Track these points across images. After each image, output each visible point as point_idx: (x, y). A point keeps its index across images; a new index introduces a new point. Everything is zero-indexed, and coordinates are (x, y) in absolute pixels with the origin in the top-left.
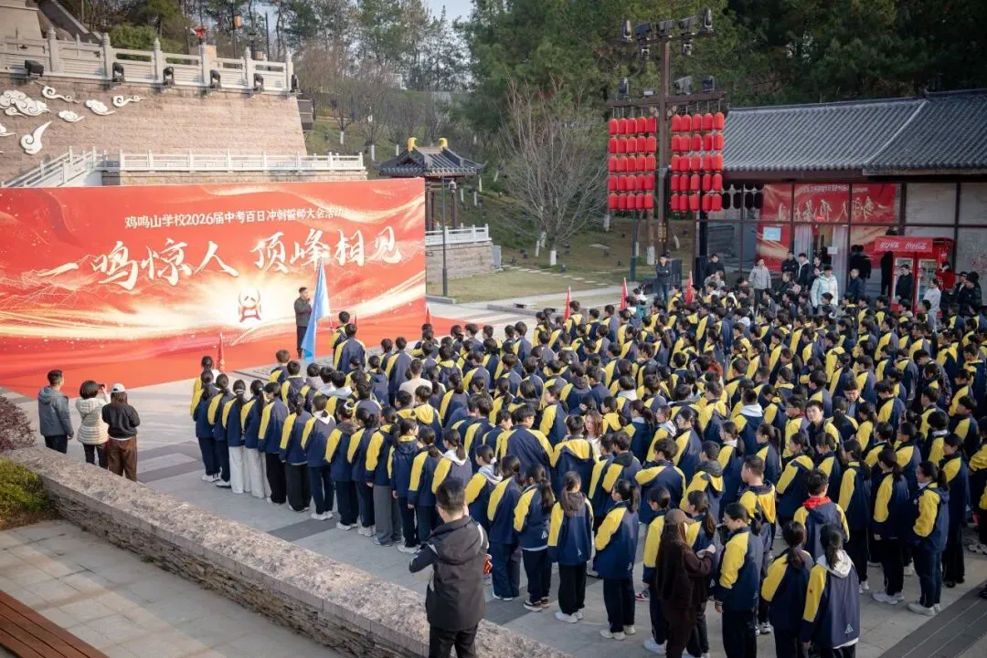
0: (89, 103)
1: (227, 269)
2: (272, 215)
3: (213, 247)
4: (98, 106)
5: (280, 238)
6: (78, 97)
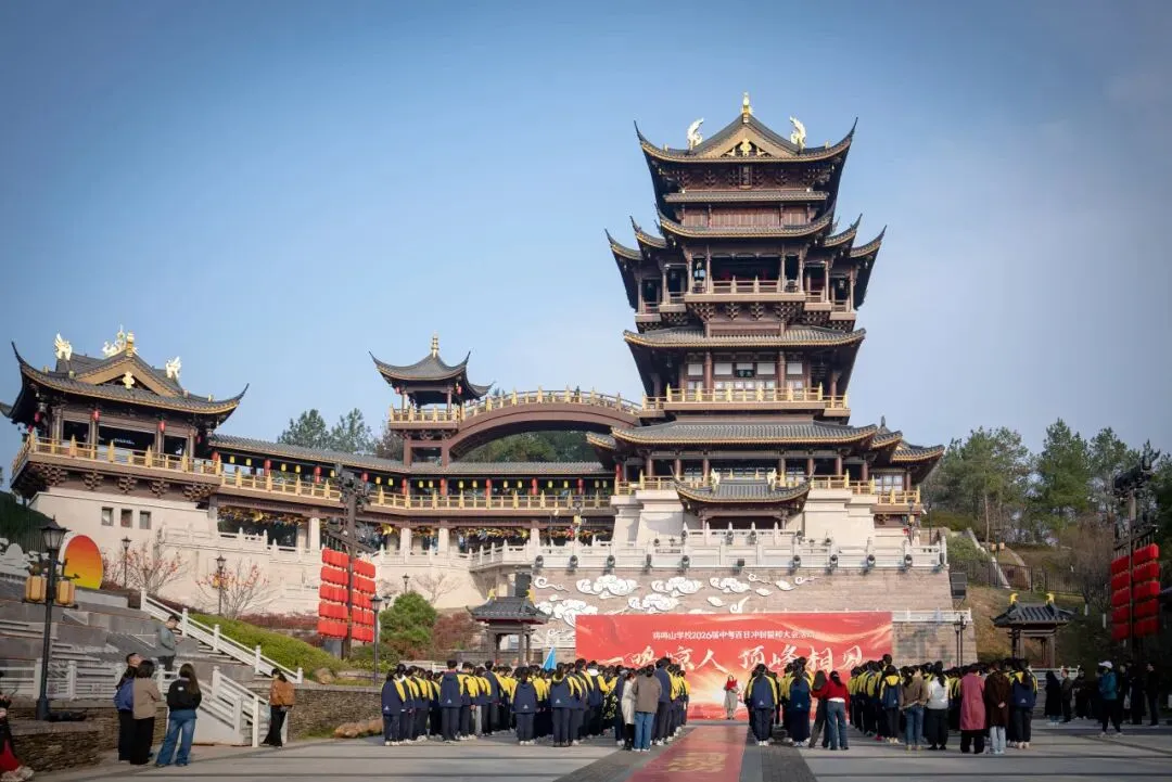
0: (778, 583)
1: (720, 667)
2: (756, 634)
3: (710, 654)
4: (784, 585)
5: (761, 650)
6: (772, 579)
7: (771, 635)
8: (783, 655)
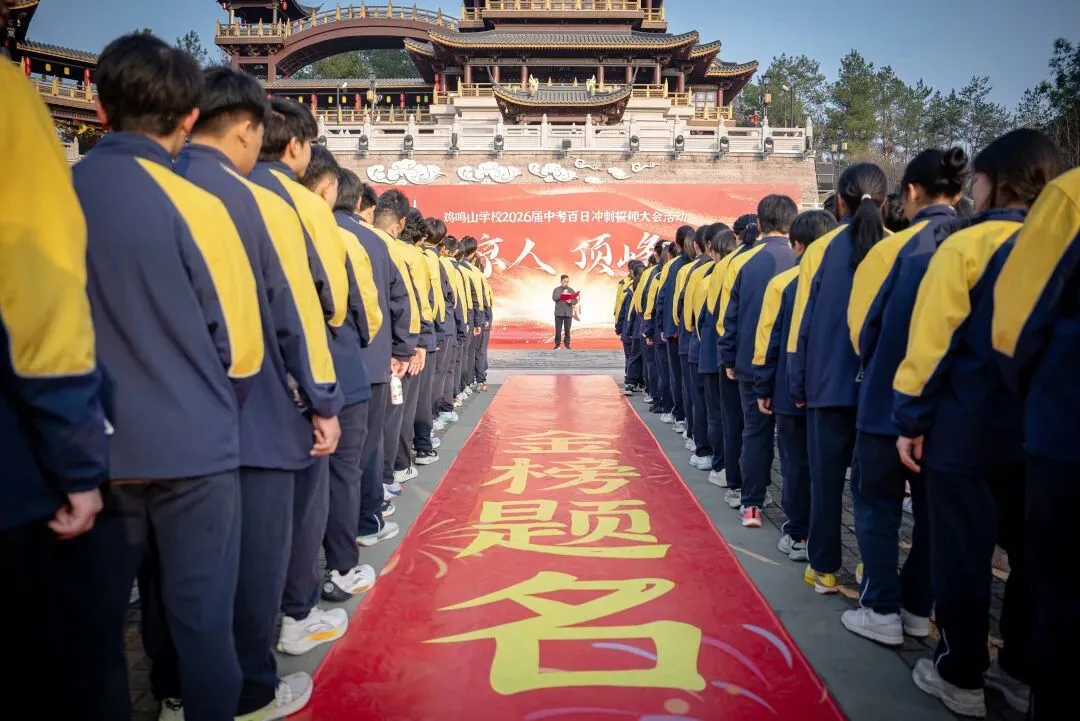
0: (611, 170)
1: (544, 266)
2: (598, 216)
3: (529, 245)
4: (619, 172)
5: (606, 240)
6: (603, 166)
7: (620, 217)
8: (639, 247)
